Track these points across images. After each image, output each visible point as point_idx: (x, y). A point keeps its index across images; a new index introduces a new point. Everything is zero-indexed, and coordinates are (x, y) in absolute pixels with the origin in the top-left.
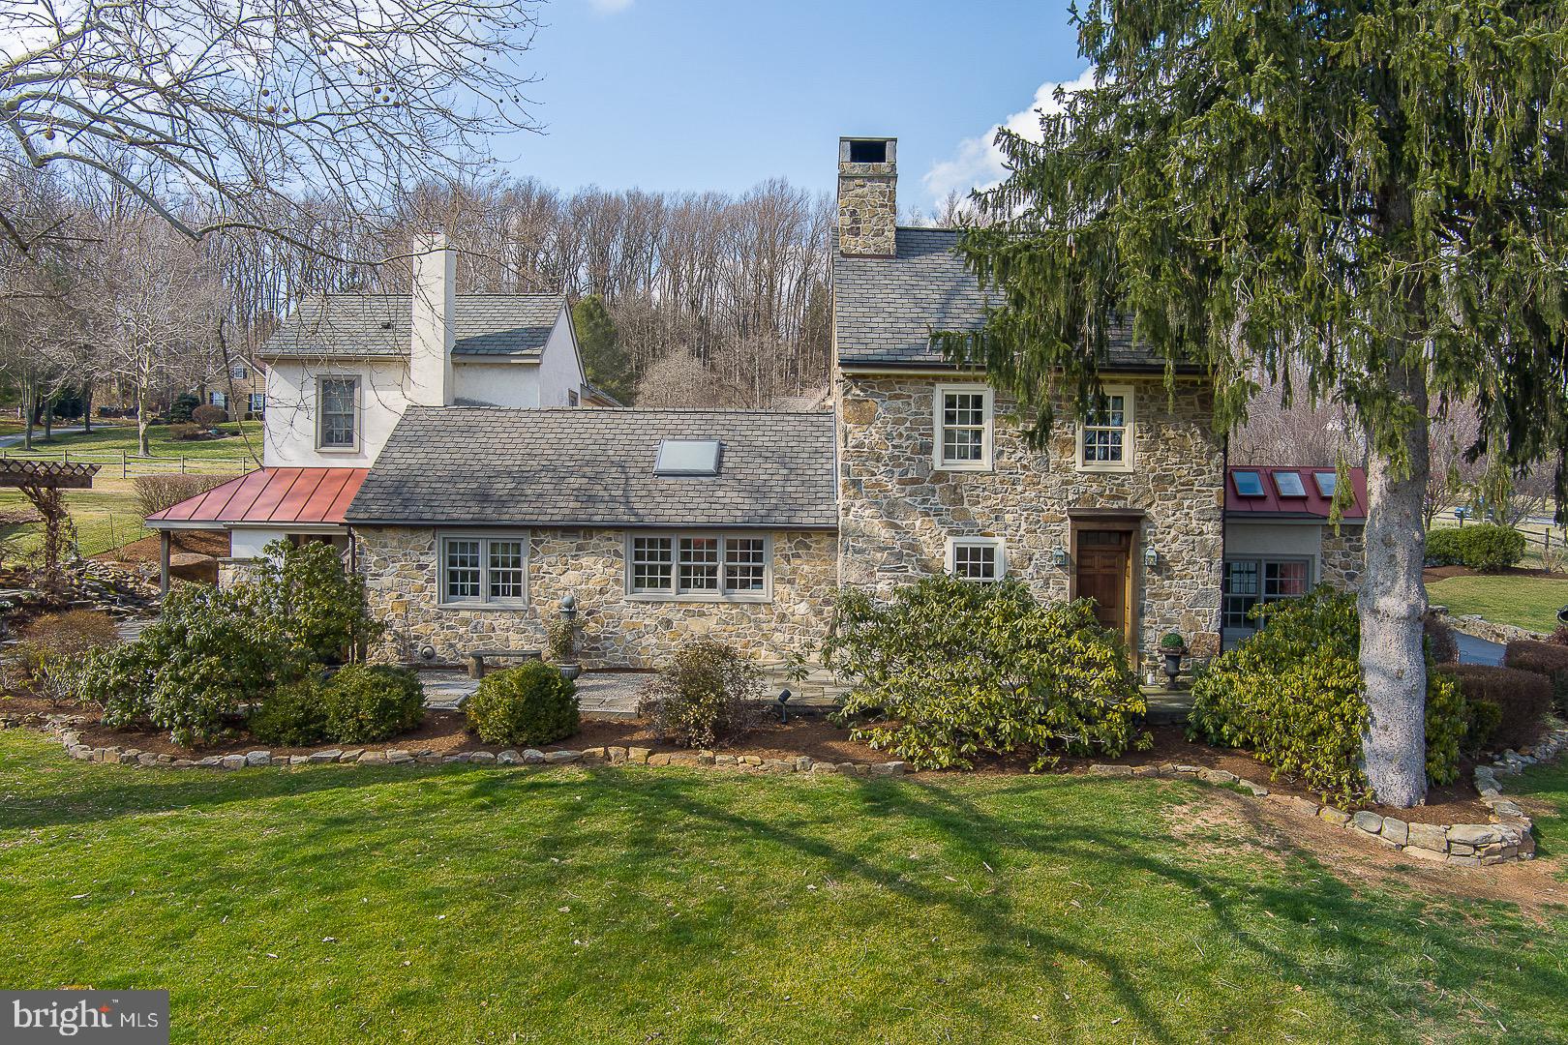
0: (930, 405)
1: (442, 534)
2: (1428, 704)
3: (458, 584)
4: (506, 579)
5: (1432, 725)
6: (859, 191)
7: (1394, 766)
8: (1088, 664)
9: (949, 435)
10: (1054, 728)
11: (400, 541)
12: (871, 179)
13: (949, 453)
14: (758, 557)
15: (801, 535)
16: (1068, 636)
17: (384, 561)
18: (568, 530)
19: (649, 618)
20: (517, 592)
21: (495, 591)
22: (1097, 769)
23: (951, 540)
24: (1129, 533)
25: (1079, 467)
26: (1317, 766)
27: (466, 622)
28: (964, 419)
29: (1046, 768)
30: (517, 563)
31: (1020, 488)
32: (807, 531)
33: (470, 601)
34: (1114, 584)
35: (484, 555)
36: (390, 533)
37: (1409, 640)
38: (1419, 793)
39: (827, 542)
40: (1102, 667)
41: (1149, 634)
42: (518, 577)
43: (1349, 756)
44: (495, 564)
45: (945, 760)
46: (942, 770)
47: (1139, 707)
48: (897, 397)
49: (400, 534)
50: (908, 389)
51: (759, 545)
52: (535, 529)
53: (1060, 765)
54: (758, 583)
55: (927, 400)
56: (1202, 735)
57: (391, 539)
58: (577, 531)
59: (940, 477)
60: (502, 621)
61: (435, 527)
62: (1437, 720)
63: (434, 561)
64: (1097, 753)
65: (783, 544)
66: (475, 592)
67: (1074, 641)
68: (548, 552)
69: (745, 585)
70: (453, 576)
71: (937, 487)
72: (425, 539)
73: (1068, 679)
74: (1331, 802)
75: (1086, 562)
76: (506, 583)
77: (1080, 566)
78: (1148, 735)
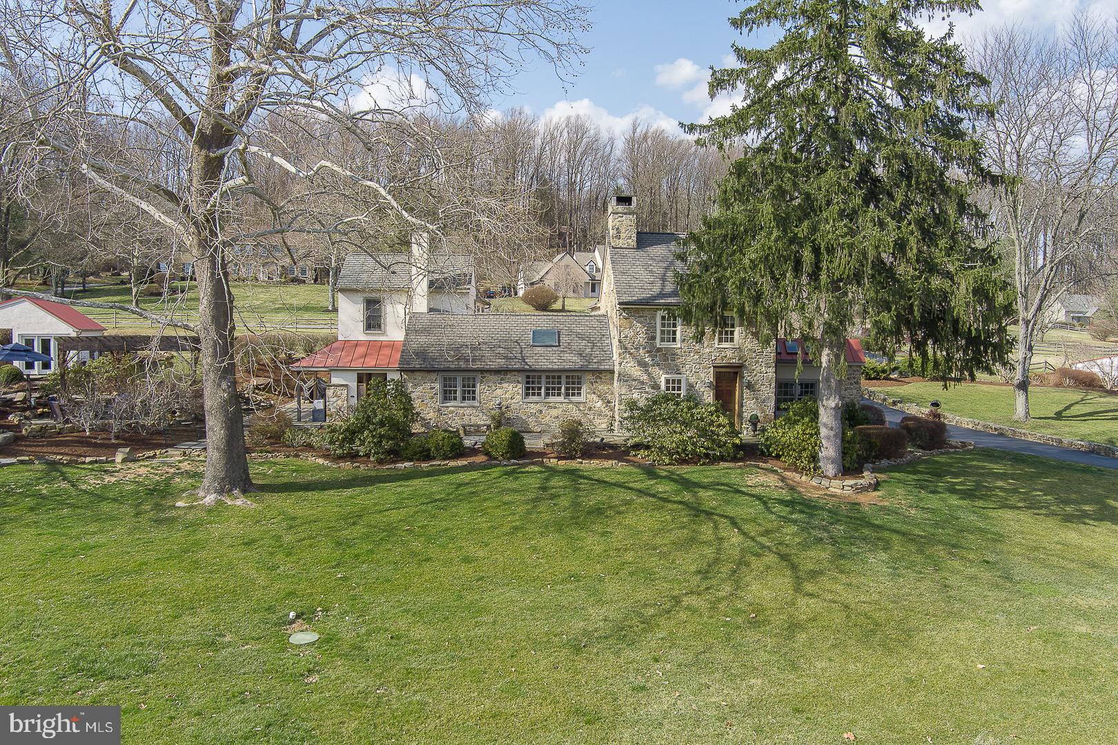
0: (655, 320)
1: (441, 374)
2: (843, 440)
3: (447, 395)
4: (469, 393)
5: (845, 448)
6: (620, 219)
7: (830, 462)
8: (719, 426)
9: (663, 332)
10: (707, 449)
11: (422, 377)
12: (625, 214)
13: (662, 340)
14: (579, 383)
15: (598, 373)
16: (712, 415)
17: (415, 386)
18: (497, 372)
19: (534, 408)
20: (474, 398)
21: (464, 399)
22: (723, 465)
23: (664, 376)
24: (737, 373)
25: (716, 346)
26: (802, 462)
27: (452, 412)
28: (669, 325)
29: (704, 464)
30: (474, 386)
31: (692, 355)
32: (601, 372)
33: (452, 403)
34: (732, 393)
35: (459, 382)
36: (418, 374)
37: (835, 416)
38: (839, 471)
39: (609, 376)
40: (724, 427)
41: (745, 414)
42: (474, 392)
43: (814, 458)
44: (464, 386)
45: (667, 461)
46: (666, 465)
47: (738, 441)
48: (641, 317)
49: (422, 374)
50: (646, 314)
51: (579, 378)
52: (482, 371)
53: (708, 462)
54: (579, 394)
55: (654, 318)
56: (763, 454)
57: (418, 376)
58: (502, 373)
59: (659, 350)
60: (468, 411)
61: (438, 371)
62: (847, 445)
63: (437, 386)
64: (722, 458)
65: (590, 377)
66: (455, 399)
67: (714, 418)
68: (488, 381)
69: (573, 395)
70: (445, 392)
71: (658, 354)
72: (433, 376)
73: (712, 431)
74: (806, 475)
75: (720, 384)
76: (469, 394)
77: (717, 386)
78: (742, 452)
